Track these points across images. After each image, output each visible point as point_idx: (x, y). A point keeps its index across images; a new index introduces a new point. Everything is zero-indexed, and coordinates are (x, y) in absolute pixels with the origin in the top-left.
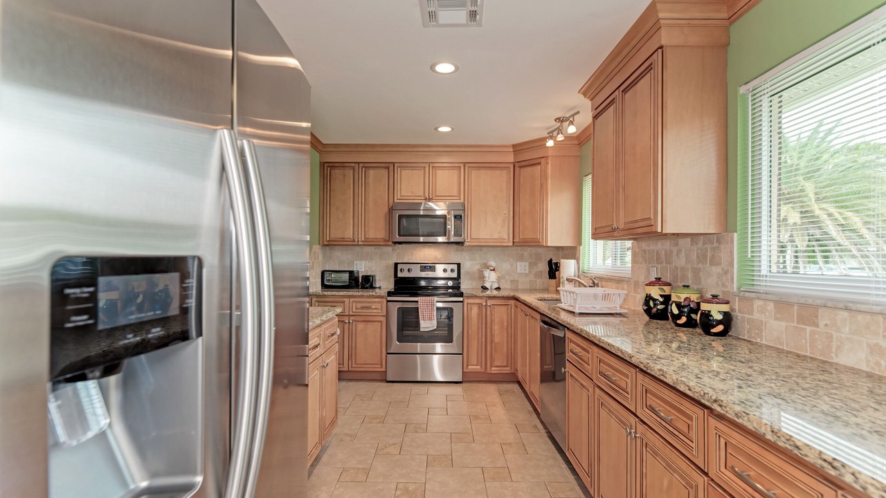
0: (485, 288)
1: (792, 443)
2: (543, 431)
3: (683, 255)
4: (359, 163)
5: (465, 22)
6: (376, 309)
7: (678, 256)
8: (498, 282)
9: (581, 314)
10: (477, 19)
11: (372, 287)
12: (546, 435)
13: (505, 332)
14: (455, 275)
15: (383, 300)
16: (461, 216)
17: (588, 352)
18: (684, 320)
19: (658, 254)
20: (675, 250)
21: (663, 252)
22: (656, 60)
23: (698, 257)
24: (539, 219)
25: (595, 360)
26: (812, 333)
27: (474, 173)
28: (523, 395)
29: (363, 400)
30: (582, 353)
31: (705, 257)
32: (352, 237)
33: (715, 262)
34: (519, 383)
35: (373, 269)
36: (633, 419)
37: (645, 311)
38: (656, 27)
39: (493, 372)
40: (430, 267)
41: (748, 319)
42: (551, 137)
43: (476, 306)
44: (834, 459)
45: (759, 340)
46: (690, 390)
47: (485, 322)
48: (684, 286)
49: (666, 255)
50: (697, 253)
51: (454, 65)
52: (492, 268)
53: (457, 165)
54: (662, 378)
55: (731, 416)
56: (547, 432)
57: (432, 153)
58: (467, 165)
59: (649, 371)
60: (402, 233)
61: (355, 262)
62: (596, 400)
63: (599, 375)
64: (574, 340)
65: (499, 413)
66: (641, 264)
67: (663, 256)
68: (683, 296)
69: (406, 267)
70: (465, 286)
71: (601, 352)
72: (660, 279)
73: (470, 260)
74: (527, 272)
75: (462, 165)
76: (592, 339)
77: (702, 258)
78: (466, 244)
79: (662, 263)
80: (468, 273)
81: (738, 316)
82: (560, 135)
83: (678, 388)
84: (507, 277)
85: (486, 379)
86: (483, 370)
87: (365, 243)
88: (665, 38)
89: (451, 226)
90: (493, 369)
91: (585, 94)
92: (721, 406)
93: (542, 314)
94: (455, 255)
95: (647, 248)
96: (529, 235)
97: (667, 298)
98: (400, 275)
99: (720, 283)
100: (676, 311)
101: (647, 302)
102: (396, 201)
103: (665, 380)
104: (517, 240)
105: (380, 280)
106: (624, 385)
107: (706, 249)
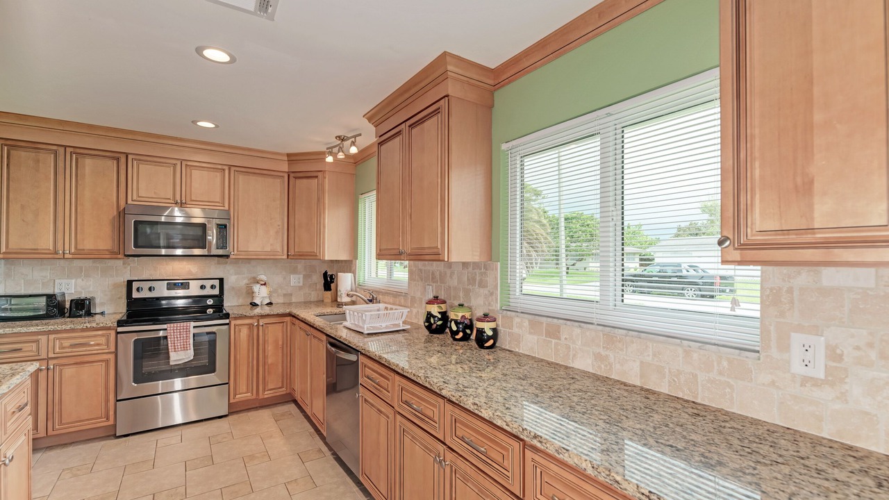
0: (254, 305)
1: (611, 478)
2: (328, 453)
3: (455, 276)
4: (65, 147)
5: (252, 9)
6: (98, 345)
7: (451, 277)
8: (270, 297)
9: (368, 334)
10: (269, 11)
11: (89, 314)
12: (331, 457)
13: (280, 351)
14: (216, 292)
15: (109, 332)
16: (225, 226)
17: (388, 379)
18: (461, 335)
19: (433, 274)
20: (448, 272)
21: (438, 273)
22: (443, 106)
23: (468, 280)
24: (317, 233)
25: (397, 388)
26: (556, 344)
27: (241, 178)
28: (301, 415)
29: (76, 475)
30: (379, 379)
31: (474, 280)
32: (51, 248)
33: (482, 285)
34: (295, 402)
35: (91, 289)
36: (441, 448)
37: (426, 327)
38: (444, 76)
39: (266, 396)
40: (182, 284)
41: (509, 333)
42: (331, 153)
43: (246, 327)
44: (650, 492)
45: (517, 350)
46: (507, 425)
47: (256, 342)
48: (460, 305)
49: (440, 275)
50: (468, 277)
51: (230, 55)
52: (263, 283)
53: (220, 167)
54: (476, 412)
55: (551, 451)
56: (333, 454)
57: (187, 149)
58: (233, 169)
59: (461, 404)
60: (140, 243)
61: (57, 281)
62: (398, 427)
63: (400, 403)
64: (370, 365)
65: (278, 445)
66: (418, 281)
67: (438, 277)
68: (460, 315)
69: (146, 285)
70: (229, 304)
71: (403, 381)
72: (437, 297)
73: (235, 275)
74: (301, 284)
75: (226, 168)
76: (394, 368)
77: (472, 281)
78: (231, 257)
79: (437, 282)
80: (233, 288)
81: (501, 329)
82: (341, 153)
83: (495, 422)
84: (280, 291)
85: (257, 405)
86: (254, 397)
87: (76, 256)
88: (452, 88)
89: (212, 236)
90: (266, 393)
91: (370, 119)
92: (541, 442)
93: (327, 335)
94: (215, 270)
95: (423, 268)
96: (306, 249)
97: (444, 316)
98: (135, 295)
99: (487, 303)
100: (454, 328)
101: (428, 320)
102: (130, 202)
103: (480, 414)
104: (291, 252)
105: (102, 304)
106: (430, 414)
107: (475, 273)
